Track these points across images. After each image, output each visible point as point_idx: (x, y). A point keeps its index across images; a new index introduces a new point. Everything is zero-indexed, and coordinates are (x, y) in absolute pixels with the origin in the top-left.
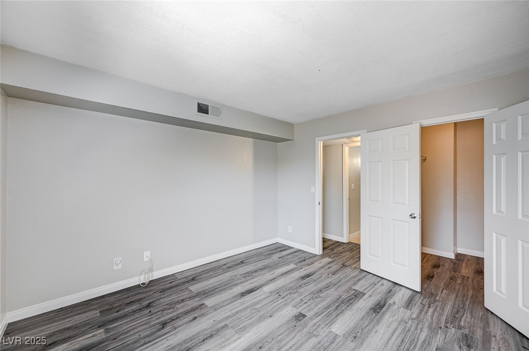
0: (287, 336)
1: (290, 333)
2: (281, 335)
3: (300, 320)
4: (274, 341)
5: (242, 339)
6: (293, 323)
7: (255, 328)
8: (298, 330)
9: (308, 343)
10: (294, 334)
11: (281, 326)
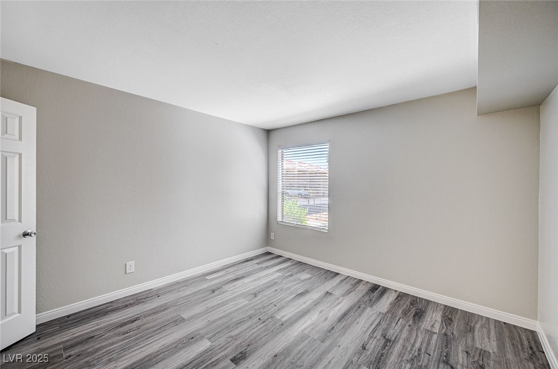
0: (258, 335)
1: (256, 338)
2: (265, 336)
3: (241, 353)
4: (271, 330)
5: (300, 330)
6: (250, 348)
7: (291, 340)
8: (247, 341)
9: (242, 330)
10: (251, 338)
11: (264, 345)
